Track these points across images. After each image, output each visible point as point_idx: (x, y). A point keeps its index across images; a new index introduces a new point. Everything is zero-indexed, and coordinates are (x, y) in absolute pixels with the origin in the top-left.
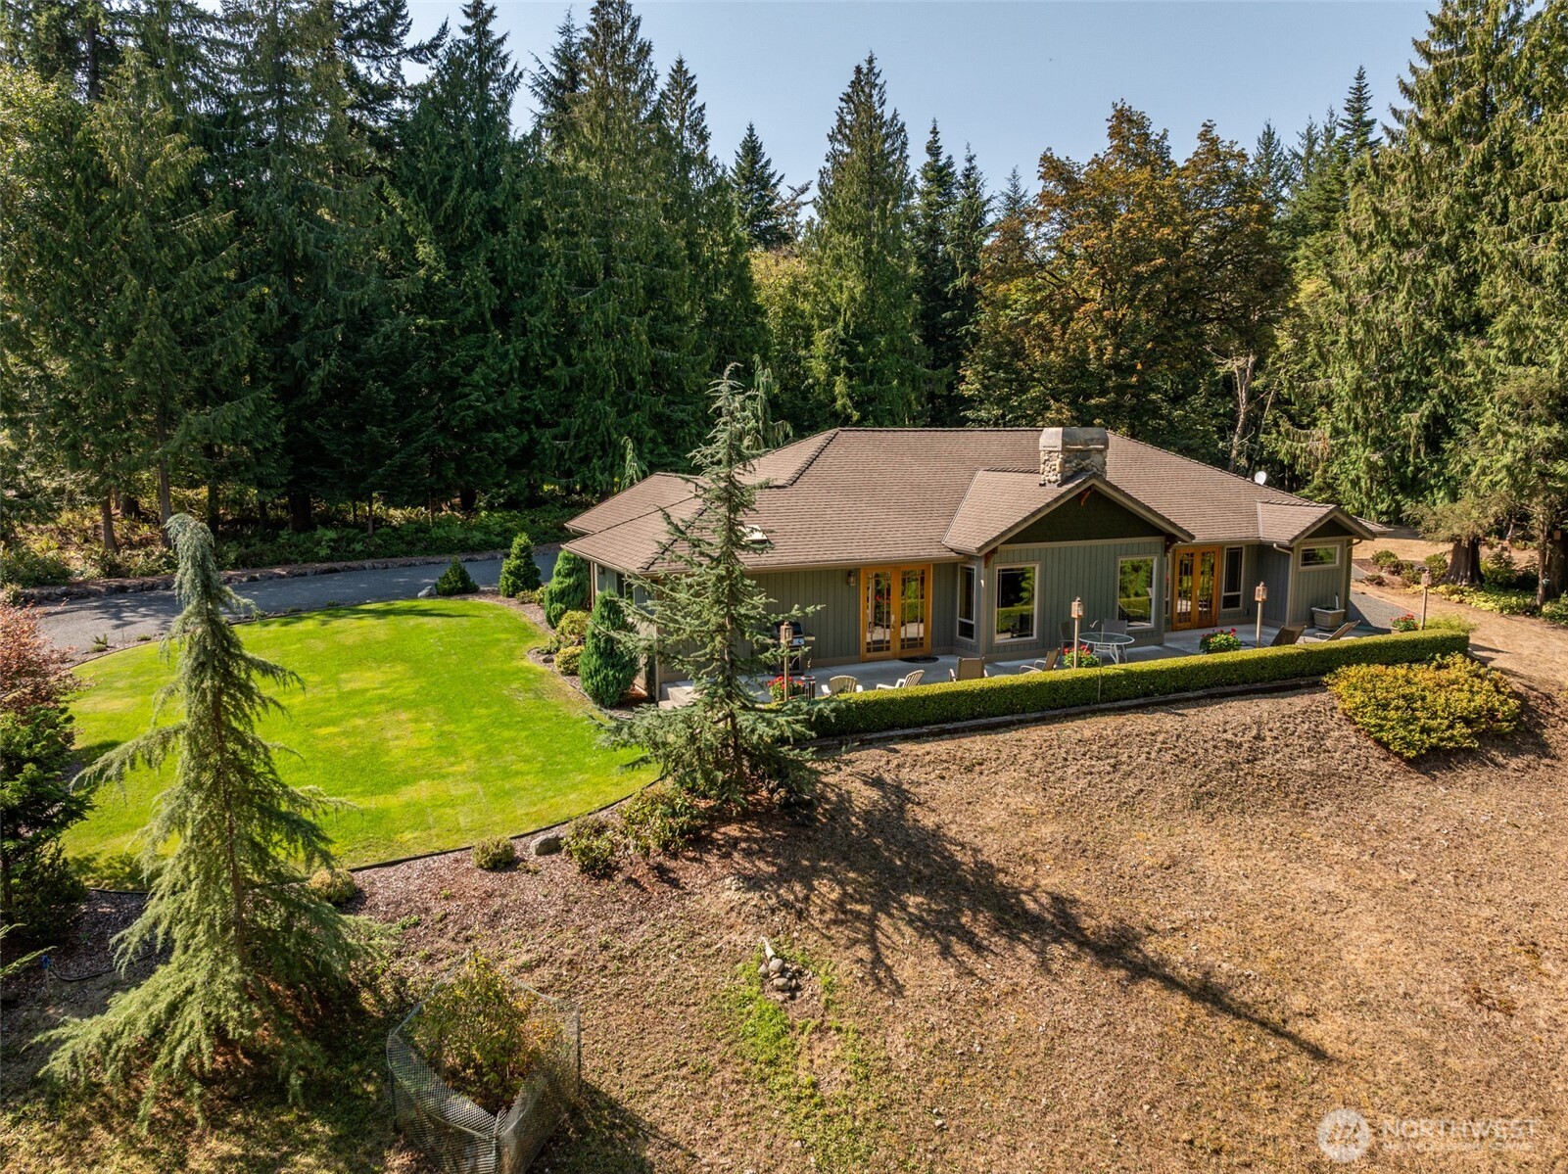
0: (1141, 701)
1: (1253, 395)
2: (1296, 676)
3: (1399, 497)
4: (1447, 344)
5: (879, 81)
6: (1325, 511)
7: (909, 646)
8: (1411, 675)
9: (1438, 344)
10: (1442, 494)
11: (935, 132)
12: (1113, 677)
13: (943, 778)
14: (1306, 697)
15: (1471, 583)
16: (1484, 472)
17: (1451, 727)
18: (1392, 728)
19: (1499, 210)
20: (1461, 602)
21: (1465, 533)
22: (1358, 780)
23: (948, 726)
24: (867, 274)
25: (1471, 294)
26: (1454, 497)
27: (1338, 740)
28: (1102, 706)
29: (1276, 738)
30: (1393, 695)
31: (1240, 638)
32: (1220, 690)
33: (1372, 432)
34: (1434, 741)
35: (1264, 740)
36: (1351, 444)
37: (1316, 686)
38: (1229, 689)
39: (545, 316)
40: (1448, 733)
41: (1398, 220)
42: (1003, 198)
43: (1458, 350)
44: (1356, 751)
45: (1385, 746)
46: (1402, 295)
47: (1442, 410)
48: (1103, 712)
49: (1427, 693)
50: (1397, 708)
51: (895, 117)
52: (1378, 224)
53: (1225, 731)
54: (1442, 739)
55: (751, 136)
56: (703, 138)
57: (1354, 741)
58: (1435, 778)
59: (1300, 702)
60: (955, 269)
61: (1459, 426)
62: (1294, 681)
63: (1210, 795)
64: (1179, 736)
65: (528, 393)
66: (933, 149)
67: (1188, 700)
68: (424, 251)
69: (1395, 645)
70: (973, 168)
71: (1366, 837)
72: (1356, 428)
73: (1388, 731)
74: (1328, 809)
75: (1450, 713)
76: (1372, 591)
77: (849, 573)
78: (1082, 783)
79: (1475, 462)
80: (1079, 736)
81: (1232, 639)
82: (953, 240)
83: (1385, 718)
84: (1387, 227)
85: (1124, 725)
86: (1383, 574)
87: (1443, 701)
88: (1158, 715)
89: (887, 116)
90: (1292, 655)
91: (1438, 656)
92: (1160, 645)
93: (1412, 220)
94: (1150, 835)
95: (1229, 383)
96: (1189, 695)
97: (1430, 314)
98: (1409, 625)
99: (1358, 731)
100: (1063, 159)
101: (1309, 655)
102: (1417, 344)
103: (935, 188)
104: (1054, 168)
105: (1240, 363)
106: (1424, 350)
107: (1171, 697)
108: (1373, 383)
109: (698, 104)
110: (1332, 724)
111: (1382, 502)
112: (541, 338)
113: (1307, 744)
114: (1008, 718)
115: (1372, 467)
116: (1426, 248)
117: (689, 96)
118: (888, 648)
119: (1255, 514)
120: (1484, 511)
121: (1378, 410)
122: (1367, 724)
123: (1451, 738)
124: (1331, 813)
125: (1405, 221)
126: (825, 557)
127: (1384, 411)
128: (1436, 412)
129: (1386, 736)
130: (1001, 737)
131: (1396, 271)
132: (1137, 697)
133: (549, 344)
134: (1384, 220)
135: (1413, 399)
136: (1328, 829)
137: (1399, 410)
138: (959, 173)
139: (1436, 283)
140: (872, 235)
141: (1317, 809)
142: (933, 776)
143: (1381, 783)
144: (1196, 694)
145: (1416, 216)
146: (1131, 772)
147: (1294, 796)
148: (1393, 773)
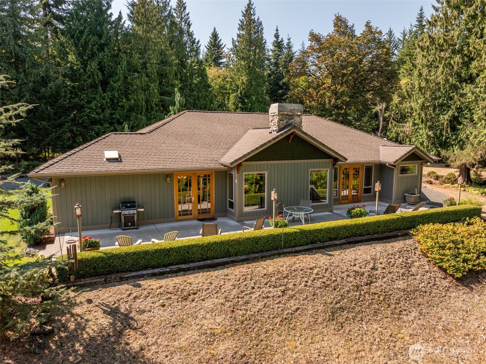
0: (309, 246)
1: (385, 119)
2: (396, 230)
3: (439, 149)
4: (459, 88)
5: (253, 7)
6: (411, 148)
7: (202, 213)
8: (455, 229)
9: (454, 88)
10: (457, 147)
11: (277, 30)
12: (292, 234)
13: (163, 306)
14: (401, 242)
15: (467, 183)
16: (476, 137)
17: (478, 258)
18: (448, 260)
19: (479, 34)
20: (464, 190)
21: (468, 162)
22: (430, 293)
23: (184, 266)
24: (249, 74)
25: (468, 68)
26: (462, 148)
27: (418, 267)
28: (286, 250)
29: (384, 268)
30: (447, 241)
31: (367, 209)
32: (355, 239)
33: (428, 124)
34: (470, 266)
35: (377, 270)
36: (420, 129)
37: (407, 236)
38: (359, 238)
39: (119, 83)
40: (477, 262)
41: (438, 40)
42: (299, 52)
43: (463, 90)
44: (429, 274)
45: (445, 270)
46: (441, 69)
47: (456, 114)
48: (285, 254)
49: (464, 239)
50: (450, 249)
51: (258, 19)
52: (430, 42)
53: (355, 265)
54: (474, 266)
55: (214, 31)
56: (189, 25)
57: (427, 267)
58: (472, 289)
59: (398, 245)
60: (283, 76)
61: (464, 120)
62: (395, 233)
63: (342, 309)
64: (327, 270)
65: (114, 112)
66: (277, 36)
67: (336, 245)
68: (71, 57)
69: (446, 213)
70: (290, 42)
71: (437, 335)
72: (422, 122)
73: (445, 262)
74: (413, 314)
75: (477, 250)
76: (428, 186)
77: (168, 175)
78: (260, 305)
79: (471, 133)
80: (265, 271)
81: (363, 211)
82: (282, 66)
83: (444, 255)
84: (434, 43)
85: (295, 263)
86: (432, 180)
87: (473, 243)
88: (317, 256)
89: (256, 19)
90: (394, 219)
91: (467, 218)
92: (331, 211)
93: (444, 39)
94: (298, 343)
95: (376, 115)
96: (337, 242)
97: (452, 76)
98: (452, 203)
99: (429, 261)
100: (317, 33)
101: (403, 219)
102: (446, 88)
103: (277, 49)
104: (314, 37)
105: (380, 108)
106: (450, 90)
107: (327, 244)
108: (429, 104)
109: (187, 13)
110: (415, 258)
111: (433, 151)
112: (118, 91)
113: (402, 271)
114: (225, 259)
115: (428, 136)
116: (450, 51)
117: (184, 10)
118: (191, 214)
119: (379, 151)
120: (476, 153)
121: (431, 115)
122: (434, 258)
123: (478, 265)
124: (415, 317)
125: (441, 41)
126: (149, 167)
127: (433, 115)
128: (454, 115)
129: (445, 265)
130: (216, 273)
131: (438, 59)
132: (307, 244)
133: (121, 93)
134: (433, 40)
135: (445, 110)
136: (414, 329)
137: (439, 115)
138: (285, 44)
139: (455, 62)
140: (250, 61)
141: (407, 315)
142: (157, 304)
143: (444, 294)
144: (341, 242)
145: (445, 38)
146: (294, 295)
147: (393, 306)
148: (449, 287)
